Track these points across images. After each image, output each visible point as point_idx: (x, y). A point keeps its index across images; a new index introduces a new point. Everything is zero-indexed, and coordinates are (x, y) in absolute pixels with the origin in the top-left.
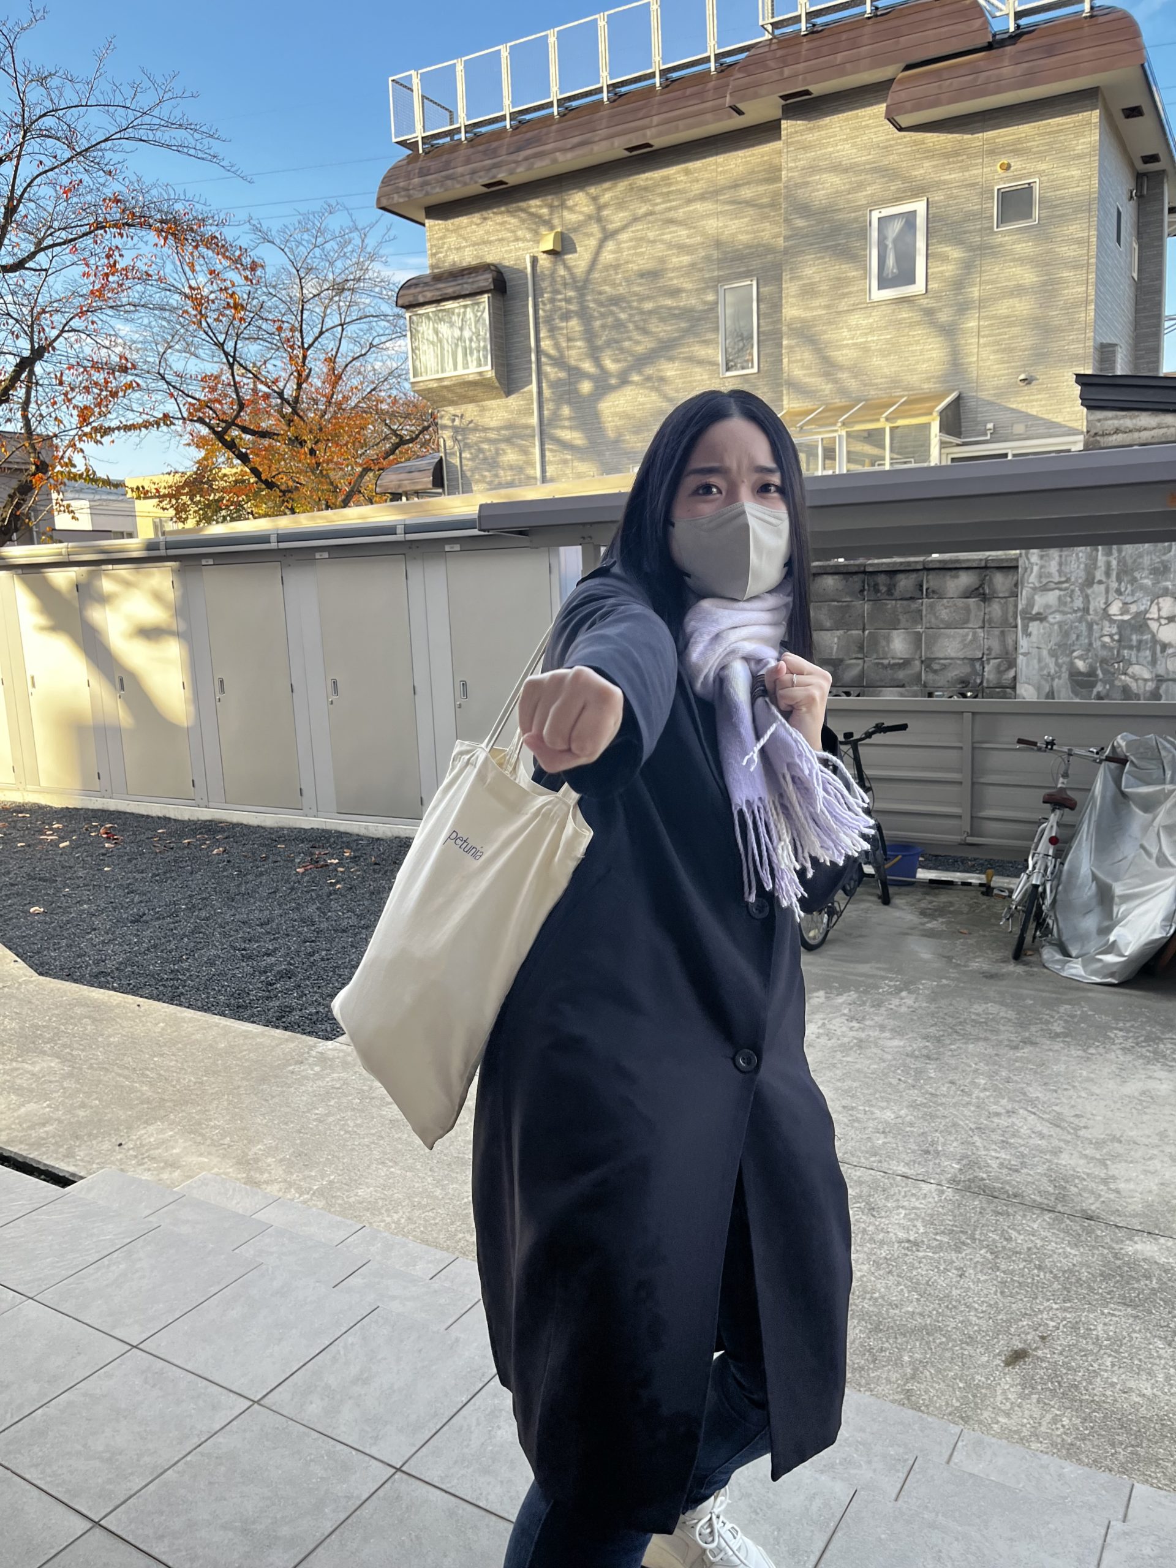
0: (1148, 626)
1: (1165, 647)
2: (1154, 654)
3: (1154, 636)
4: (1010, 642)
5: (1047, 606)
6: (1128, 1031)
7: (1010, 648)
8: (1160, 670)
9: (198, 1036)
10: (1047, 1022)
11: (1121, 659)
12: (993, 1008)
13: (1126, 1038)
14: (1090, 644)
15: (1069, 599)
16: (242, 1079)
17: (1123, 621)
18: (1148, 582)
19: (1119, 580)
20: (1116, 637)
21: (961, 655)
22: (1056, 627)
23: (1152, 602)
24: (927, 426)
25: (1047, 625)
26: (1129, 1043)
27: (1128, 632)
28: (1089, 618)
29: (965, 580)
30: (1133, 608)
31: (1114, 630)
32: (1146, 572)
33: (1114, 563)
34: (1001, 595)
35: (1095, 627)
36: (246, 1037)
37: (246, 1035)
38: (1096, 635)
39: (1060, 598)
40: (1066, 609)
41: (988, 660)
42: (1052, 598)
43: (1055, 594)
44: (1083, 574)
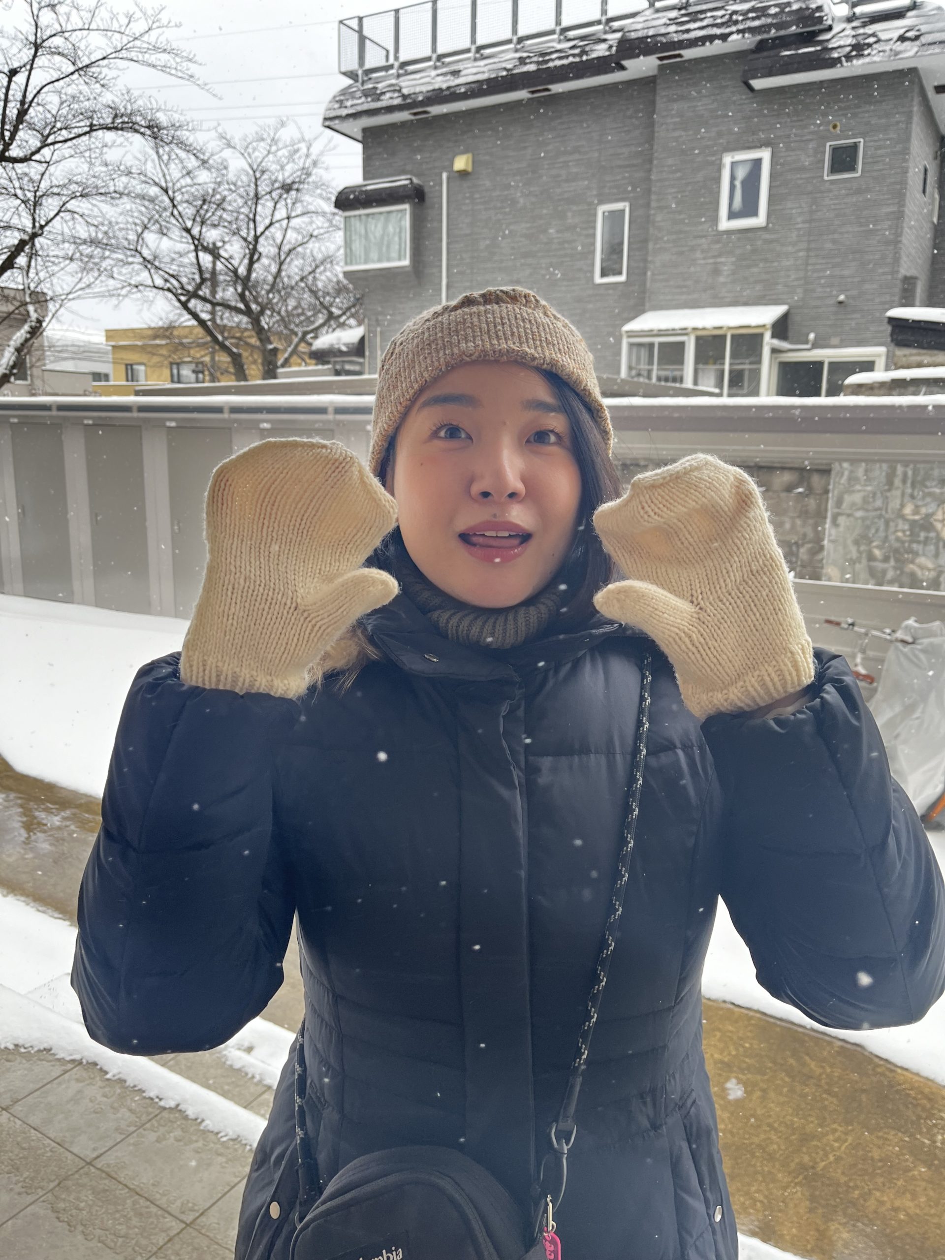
0: (933, 526)
2: (937, 549)
3: (938, 534)
4: (819, 530)
5: (853, 504)
8: (942, 563)
11: (910, 551)
14: (886, 537)
15: (871, 500)
17: (915, 521)
18: (937, 491)
19: (913, 486)
20: (908, 533)
22: (860, 521)
23: (939, 506)
24: (760, 336)
25: (852, 519)
27: (917, 530)
28: (887, 516)
29: (787, 478)
30: (923, 510)
31: (906, 527)
32: (935, 482)
33: (910, 473)
34: (818, 492)
35: (892, 524)
38: (892, 529)
39: (864, 498)
40: (870, 508)
41: (803, 545)
42: (857, 498)
43: (862, 494)
44: (883, 479)
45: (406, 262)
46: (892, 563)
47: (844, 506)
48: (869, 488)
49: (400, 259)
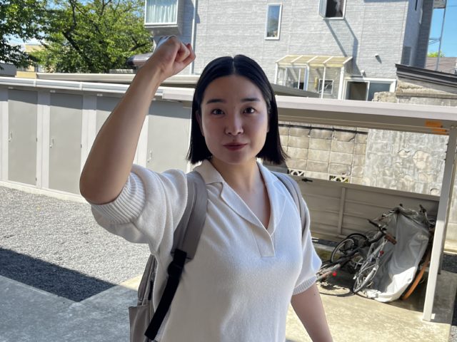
0: (413, 162)
1: (418, 170)
2: (414, 172)
3: (415, 165)
4: (362, 159)
5: (377, 150)
6: (392, 324)
7: (362, 162)
8: (416, 178)
9: (23, 296)
10: (363, 318)
11: (402, 172)
12: (343, 310)
13: (391, 327)
14: (392, 165)
15: (385, 147)
16: (39, 318)
17: (405, 158)
18: (415, 145)
19: (404, 142)
20: (401, 164)
21: (343, 162)
22: (380, 157)
23: (415, 153)
24: (339, 69)
25: (376, 156)
26: (392, 330)
27: (406, 162)
28: (393, 155)
29: (348, 134)
30: (408, 154)
31: (401, 161)
32: (414, 141)
34: (361, 142)
35: (394, 159)
36: (43, 298)
37: (43, 297)
38: (394, 162)
39: (382, 146)
40: (384, 151)
41: (353, 166)
42: (379, 146)
43: (381, 145)
44: (391, 138)
45: (176, 23)
46: (394, 177)
47: (373, 149)
48: (385, 142)
49: (172, 21)
